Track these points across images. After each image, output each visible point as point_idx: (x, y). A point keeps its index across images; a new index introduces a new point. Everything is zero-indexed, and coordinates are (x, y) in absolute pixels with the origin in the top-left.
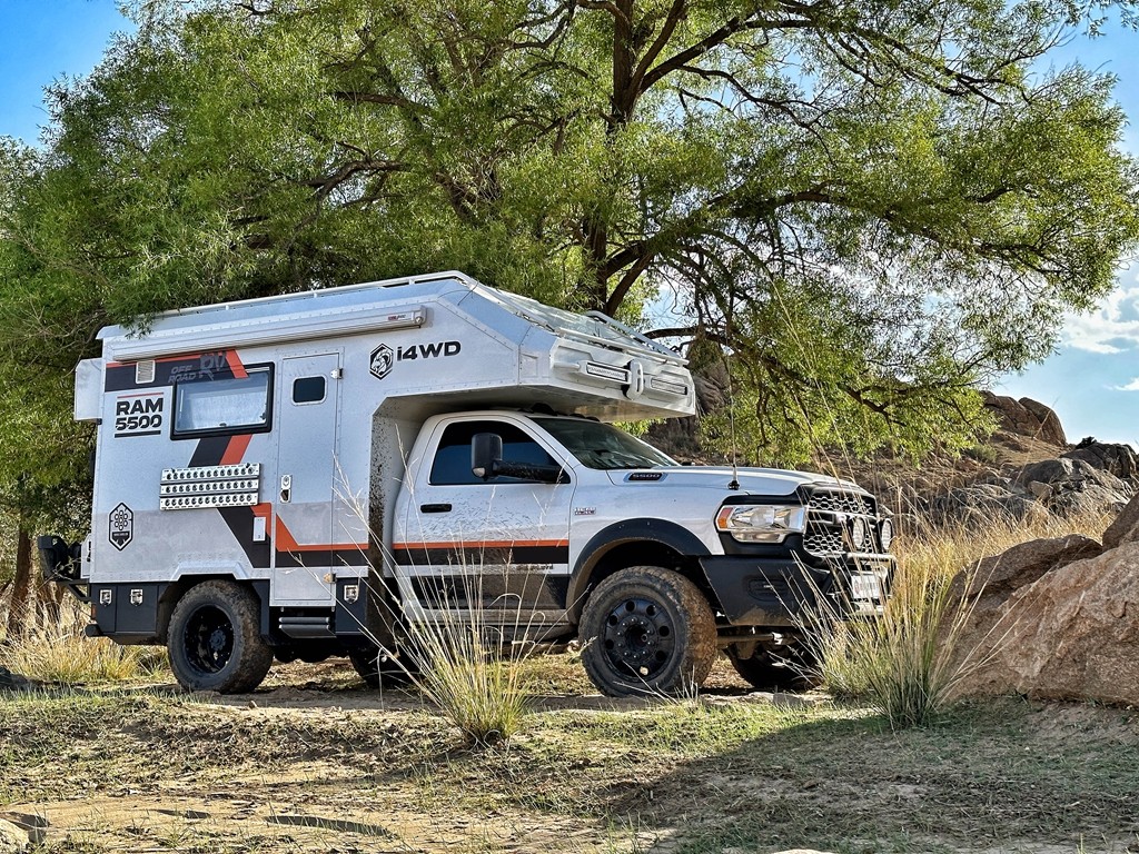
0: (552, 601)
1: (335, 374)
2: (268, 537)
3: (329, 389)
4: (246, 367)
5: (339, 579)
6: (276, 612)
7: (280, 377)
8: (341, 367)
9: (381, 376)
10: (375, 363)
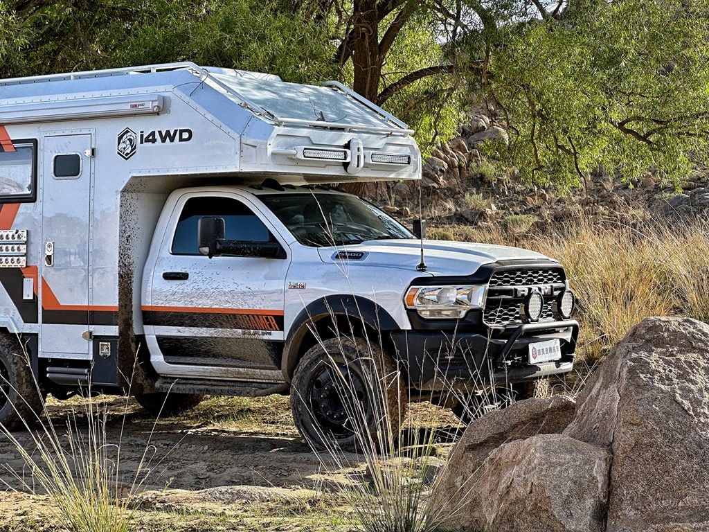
0: (272, 362)
1: (88, 152)
2: (35, 296)
3: (85, 166)
4: (14, 142)
5: (96, 337)
6: (44, 362)
7: (42, 153)
8: (93, 147)
9: (127, 157)
10: (122, 145)
